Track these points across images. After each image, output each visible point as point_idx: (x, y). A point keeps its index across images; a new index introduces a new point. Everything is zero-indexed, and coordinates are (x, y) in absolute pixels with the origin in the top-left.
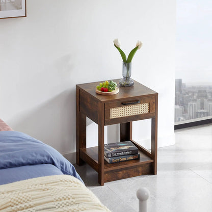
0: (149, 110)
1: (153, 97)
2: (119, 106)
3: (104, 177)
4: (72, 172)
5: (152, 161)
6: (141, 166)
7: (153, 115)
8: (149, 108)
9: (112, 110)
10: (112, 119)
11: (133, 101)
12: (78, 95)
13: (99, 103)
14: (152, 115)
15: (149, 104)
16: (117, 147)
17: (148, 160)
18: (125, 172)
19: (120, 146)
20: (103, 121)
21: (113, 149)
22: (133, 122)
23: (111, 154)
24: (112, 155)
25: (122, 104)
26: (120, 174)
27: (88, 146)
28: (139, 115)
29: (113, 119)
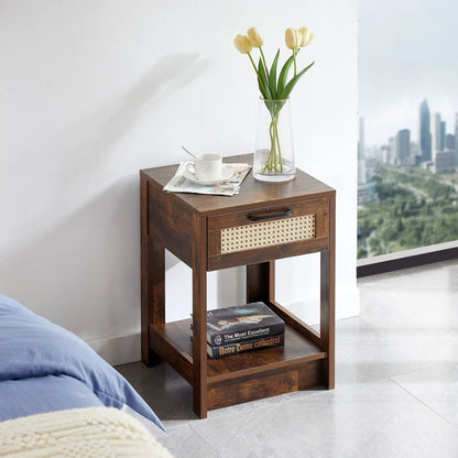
0: (315, 231)
1: (325, 199)
2: (241, 224)
3: (205, 396)
4: (122, 395)
5: (322, 355)
6: (297, 367)
7: (323, 243)
8: (315, 226)
9: (224, 233)
10: (224, 255)
11: (277, 210)
12: (145, 195)
13: (194, 216)
14: (321, 244)
15: (315, 216)
16: (234, 318)
17: (313, 353)
18: (257, 382)
19: (240, 316)
20: (203, 259)
21: (225, 325)
22: (276, 261)
23: (222, 336)
24: (223, 338)
25: (249, 217)
26: (246, 388)
27: (168, 319)
28: (289, 244)
29: (228, 255)
